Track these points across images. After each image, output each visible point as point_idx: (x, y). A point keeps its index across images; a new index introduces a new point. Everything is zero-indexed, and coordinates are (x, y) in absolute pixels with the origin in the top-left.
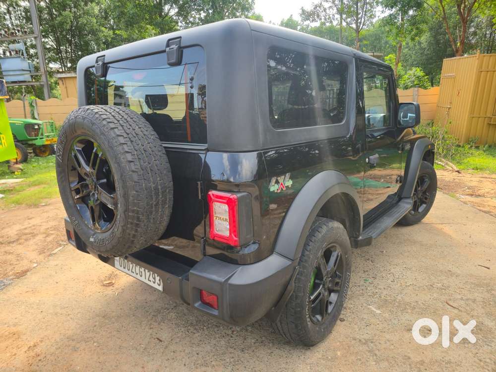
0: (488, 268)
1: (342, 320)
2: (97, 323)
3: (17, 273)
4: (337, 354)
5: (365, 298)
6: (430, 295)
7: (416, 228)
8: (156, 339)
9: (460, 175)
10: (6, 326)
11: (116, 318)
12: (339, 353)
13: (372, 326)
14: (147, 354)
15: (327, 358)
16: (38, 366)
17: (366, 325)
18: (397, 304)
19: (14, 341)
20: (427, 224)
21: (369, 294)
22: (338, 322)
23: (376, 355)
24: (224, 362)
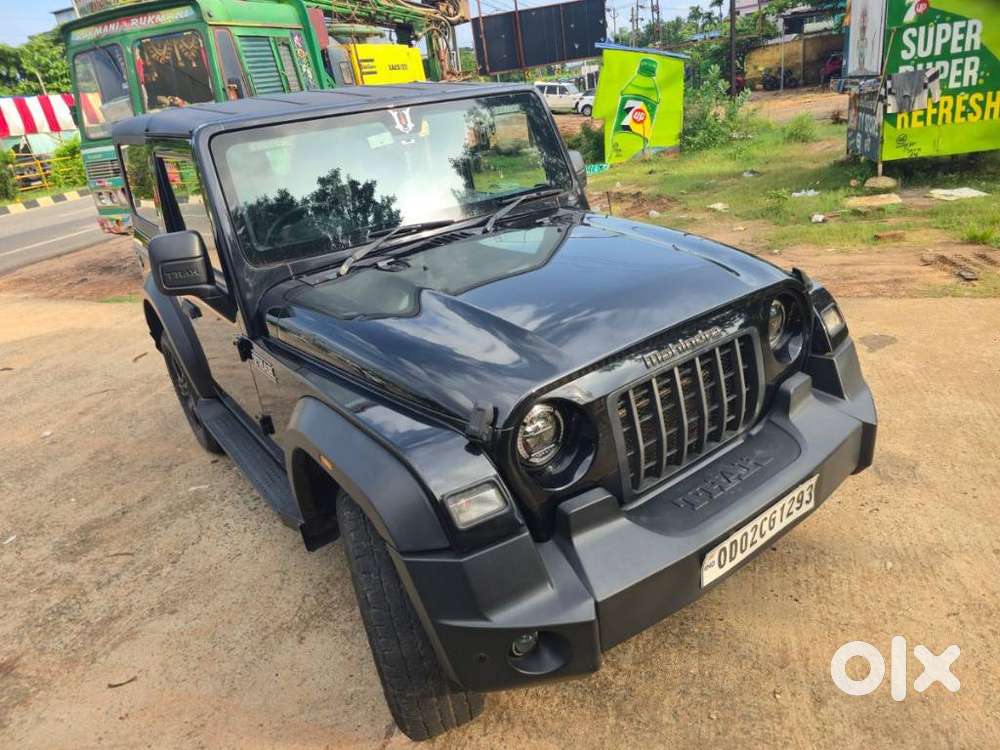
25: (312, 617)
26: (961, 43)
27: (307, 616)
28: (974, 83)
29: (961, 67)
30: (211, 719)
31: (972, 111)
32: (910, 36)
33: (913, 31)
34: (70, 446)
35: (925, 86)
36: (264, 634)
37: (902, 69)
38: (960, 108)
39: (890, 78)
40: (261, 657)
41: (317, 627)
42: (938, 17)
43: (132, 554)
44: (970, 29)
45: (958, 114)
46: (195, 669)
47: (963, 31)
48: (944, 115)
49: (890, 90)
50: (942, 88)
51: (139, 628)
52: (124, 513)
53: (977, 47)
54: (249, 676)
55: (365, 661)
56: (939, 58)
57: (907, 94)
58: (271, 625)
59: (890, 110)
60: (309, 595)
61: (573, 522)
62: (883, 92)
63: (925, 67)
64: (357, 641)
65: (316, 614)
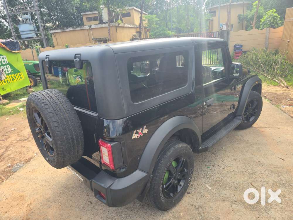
0: (284, 160)
1: (189, 193)
2: (61, 192)
3: (26, 160)
4: (180, 215)
5: (204, 179)
6: (243, 178)
7: (248, 130)
8: (89, 202)
9: (288, 90)
10: (18, 192)
11: (71, 188)
12: (182, 214)
13: (204, 197)
14: (83, 210)
15: (175, 217)
16: (31, 215)
17: (201, 196)
18: (222, 183)
19: (21, 201)
20: (255, 128)
21: (208, 176)
22: (186, 194)
23: (202, 216)
24: (121, 217)
26: (4, 62)
28: (11, 72)
29: (7, 68)
35: (2, 73)
38: (11, 79)
44: (4, 58)
48: (9, 81)
50: (5, 73)
53: (8, 62)
56: (1, 66)
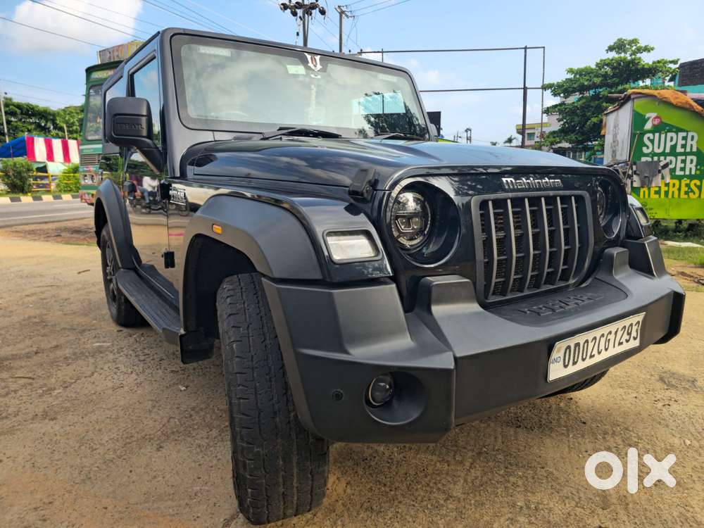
25: (173, 433)
26: (684, 146)
27: (169, 431)
28: (693, 173)
29: (684, 161)
30: (60, 498)
31: (692, 191)
32: (649, 138)
33: (651, 136)
34: (11, 312)
35: (660, 171)
36: (128, 441)
37: (644, 159)
38: (684, 189)
39: (635, 164)
40: (119, 457)
41: (176, 440)
42: (667, 128)
43: (33, 379)
44: (689, 138)
45: (682, 192)
46: (58, 460)
47: (685, 138)
48: (673, 192)
49: (635, 171)
50: (671, 174)
51: (20, 427)
52: (36, 353)
53: (694, 149)
54: (105, 470)
55: (214, 468)
56: (669, 154)
57: (646, 175)
58: (136, 435)
59: (635, 185)
60: (174, 418)
61: (434, 293)
62: (630, 172)
63: (659, 159)
64: (209, 453)
65: (177, 431)
